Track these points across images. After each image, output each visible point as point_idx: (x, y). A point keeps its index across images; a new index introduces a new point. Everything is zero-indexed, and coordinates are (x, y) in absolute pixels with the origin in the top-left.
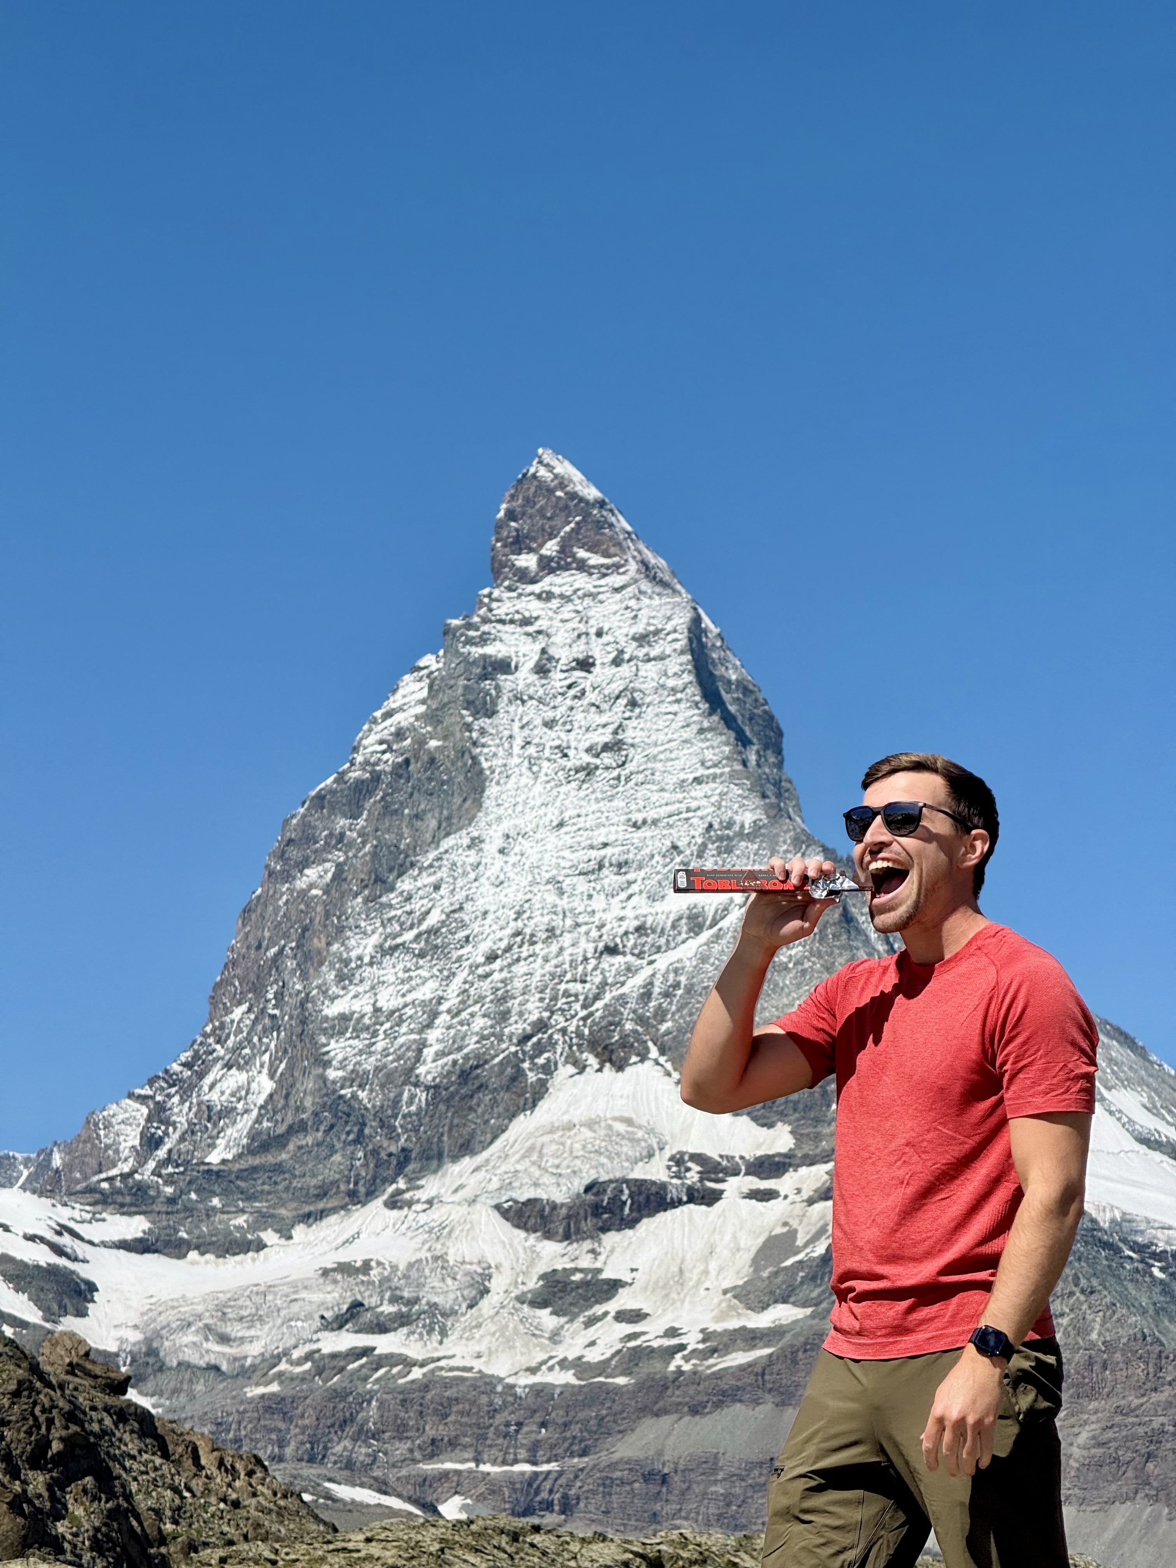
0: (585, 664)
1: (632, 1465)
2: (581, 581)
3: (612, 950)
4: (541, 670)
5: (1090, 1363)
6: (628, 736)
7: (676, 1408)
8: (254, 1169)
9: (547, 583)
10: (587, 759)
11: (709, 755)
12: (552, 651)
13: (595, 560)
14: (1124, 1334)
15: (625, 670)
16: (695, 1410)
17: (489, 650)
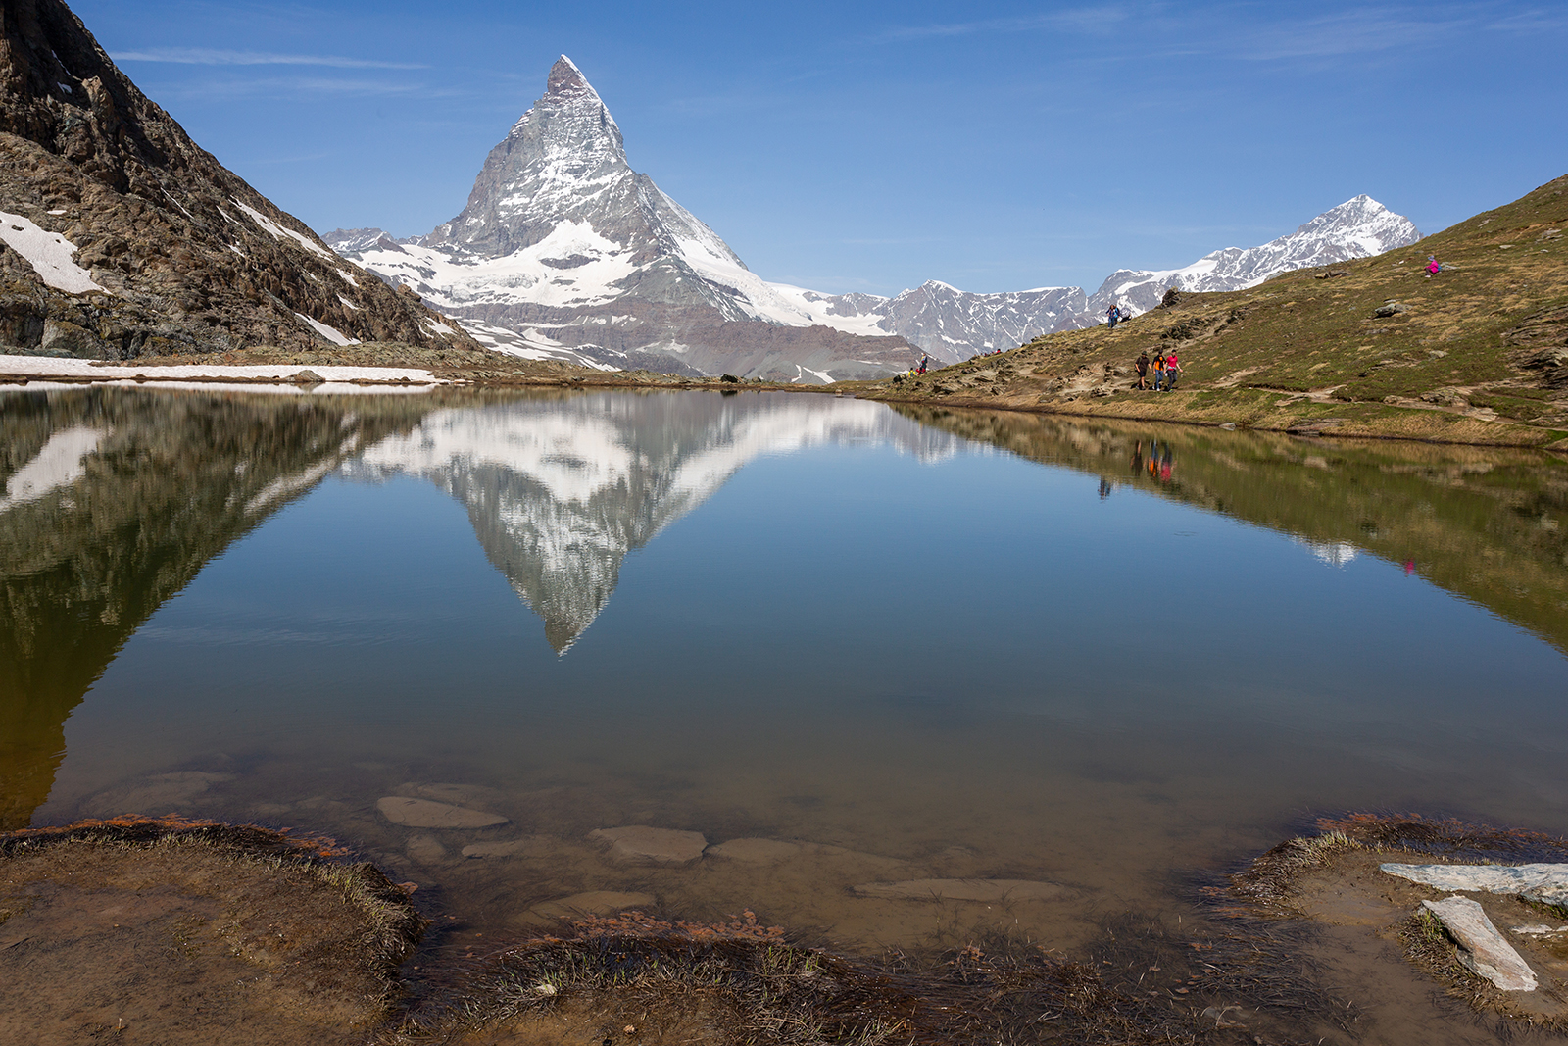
0: (572, 115)
3: (575, 193)
4: (561, 116)
7: (588, 314)
9: (563, 92)
12: (564, 111)
16: (592, 315)
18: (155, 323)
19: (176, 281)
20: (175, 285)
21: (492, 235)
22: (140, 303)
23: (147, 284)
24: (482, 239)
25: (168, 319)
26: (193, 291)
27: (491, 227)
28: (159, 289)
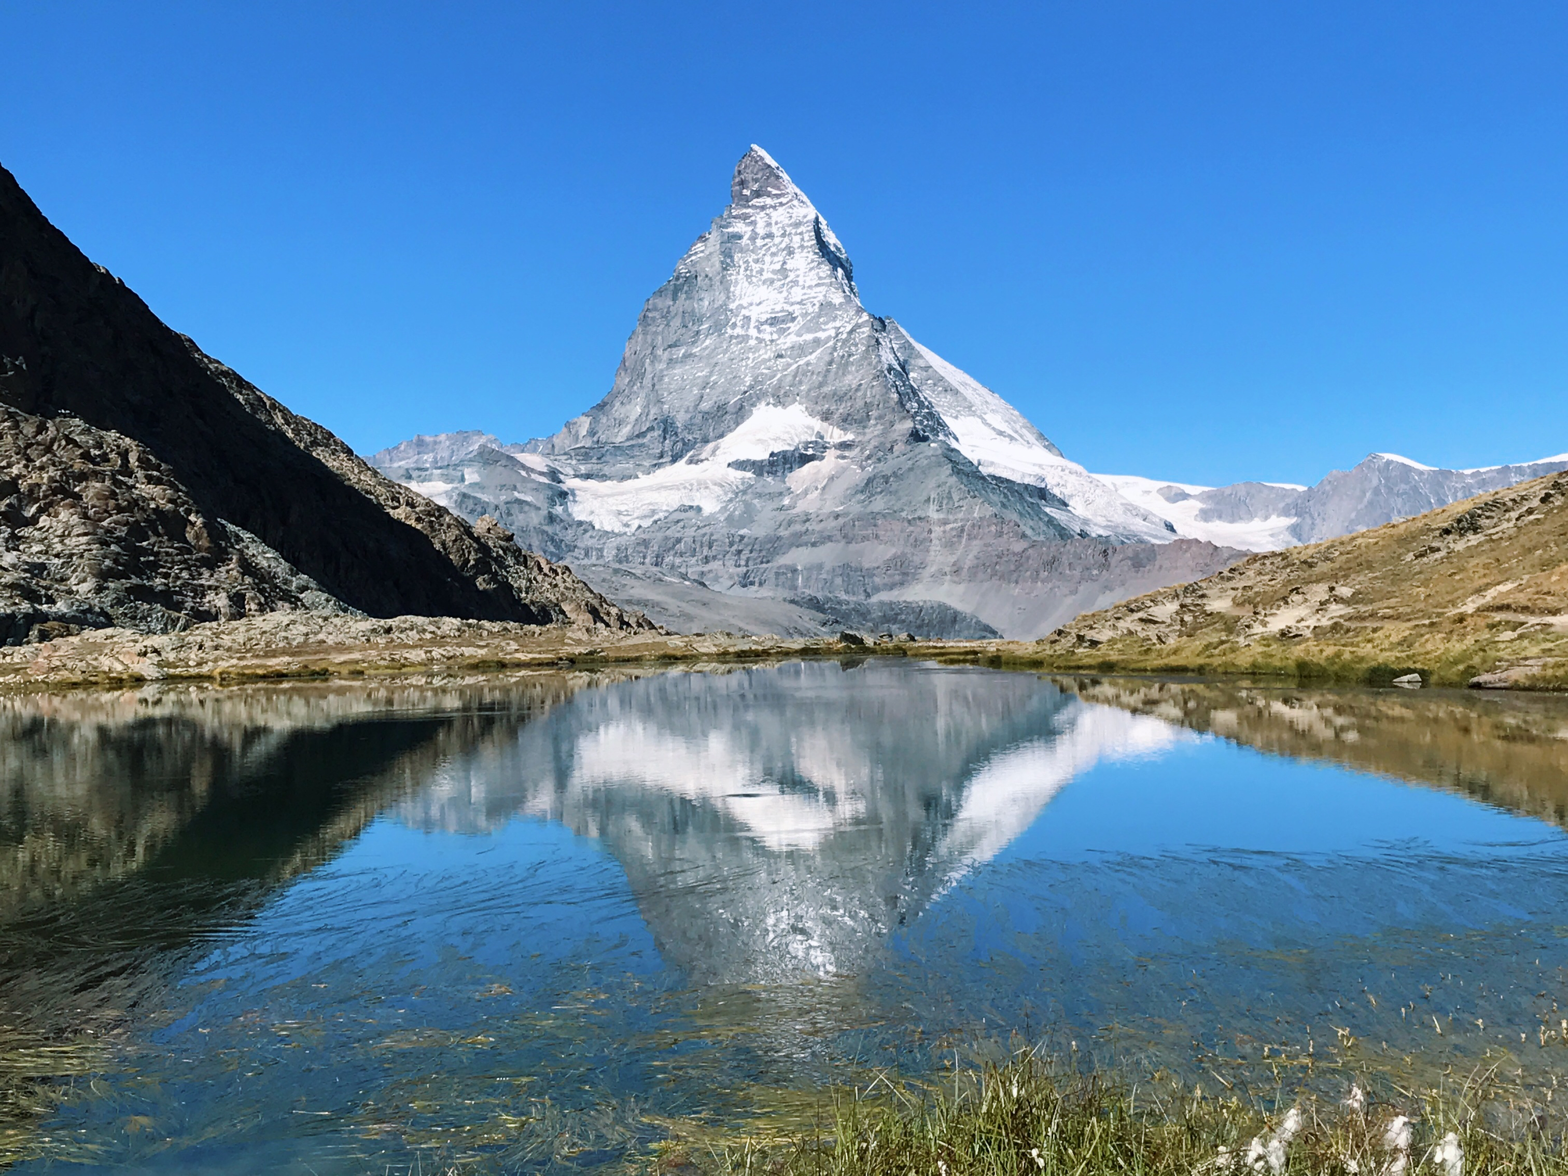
0: (770, 236)
1: (786, 566)
2: (768, 201)
3: (780, 356)
4: (753, 238)
5: (973, 526)
6: (788, 266)
7: (806, 544)
8: (633, 446)
9: (755, 202)
10: (771, 276)
11: (822, 275)
12: (757, 230)
13: (775, 192)
14: (988, 514)
15: (786, 239)
16: (814, 545)
17: (730, 230)
18: (51, 601)
19: (85, 534)
20: (84, 539)
21: (651, 429)
22: (25, 571)
23: (42, 541)
24: (638, 436)
25: (70, 592)
26: (113, 547)
27: (651, 417)
28: (58, 547)
